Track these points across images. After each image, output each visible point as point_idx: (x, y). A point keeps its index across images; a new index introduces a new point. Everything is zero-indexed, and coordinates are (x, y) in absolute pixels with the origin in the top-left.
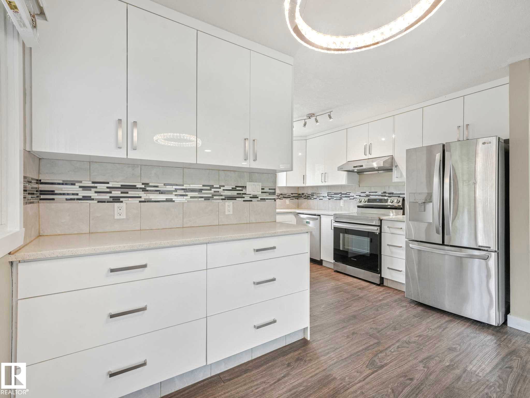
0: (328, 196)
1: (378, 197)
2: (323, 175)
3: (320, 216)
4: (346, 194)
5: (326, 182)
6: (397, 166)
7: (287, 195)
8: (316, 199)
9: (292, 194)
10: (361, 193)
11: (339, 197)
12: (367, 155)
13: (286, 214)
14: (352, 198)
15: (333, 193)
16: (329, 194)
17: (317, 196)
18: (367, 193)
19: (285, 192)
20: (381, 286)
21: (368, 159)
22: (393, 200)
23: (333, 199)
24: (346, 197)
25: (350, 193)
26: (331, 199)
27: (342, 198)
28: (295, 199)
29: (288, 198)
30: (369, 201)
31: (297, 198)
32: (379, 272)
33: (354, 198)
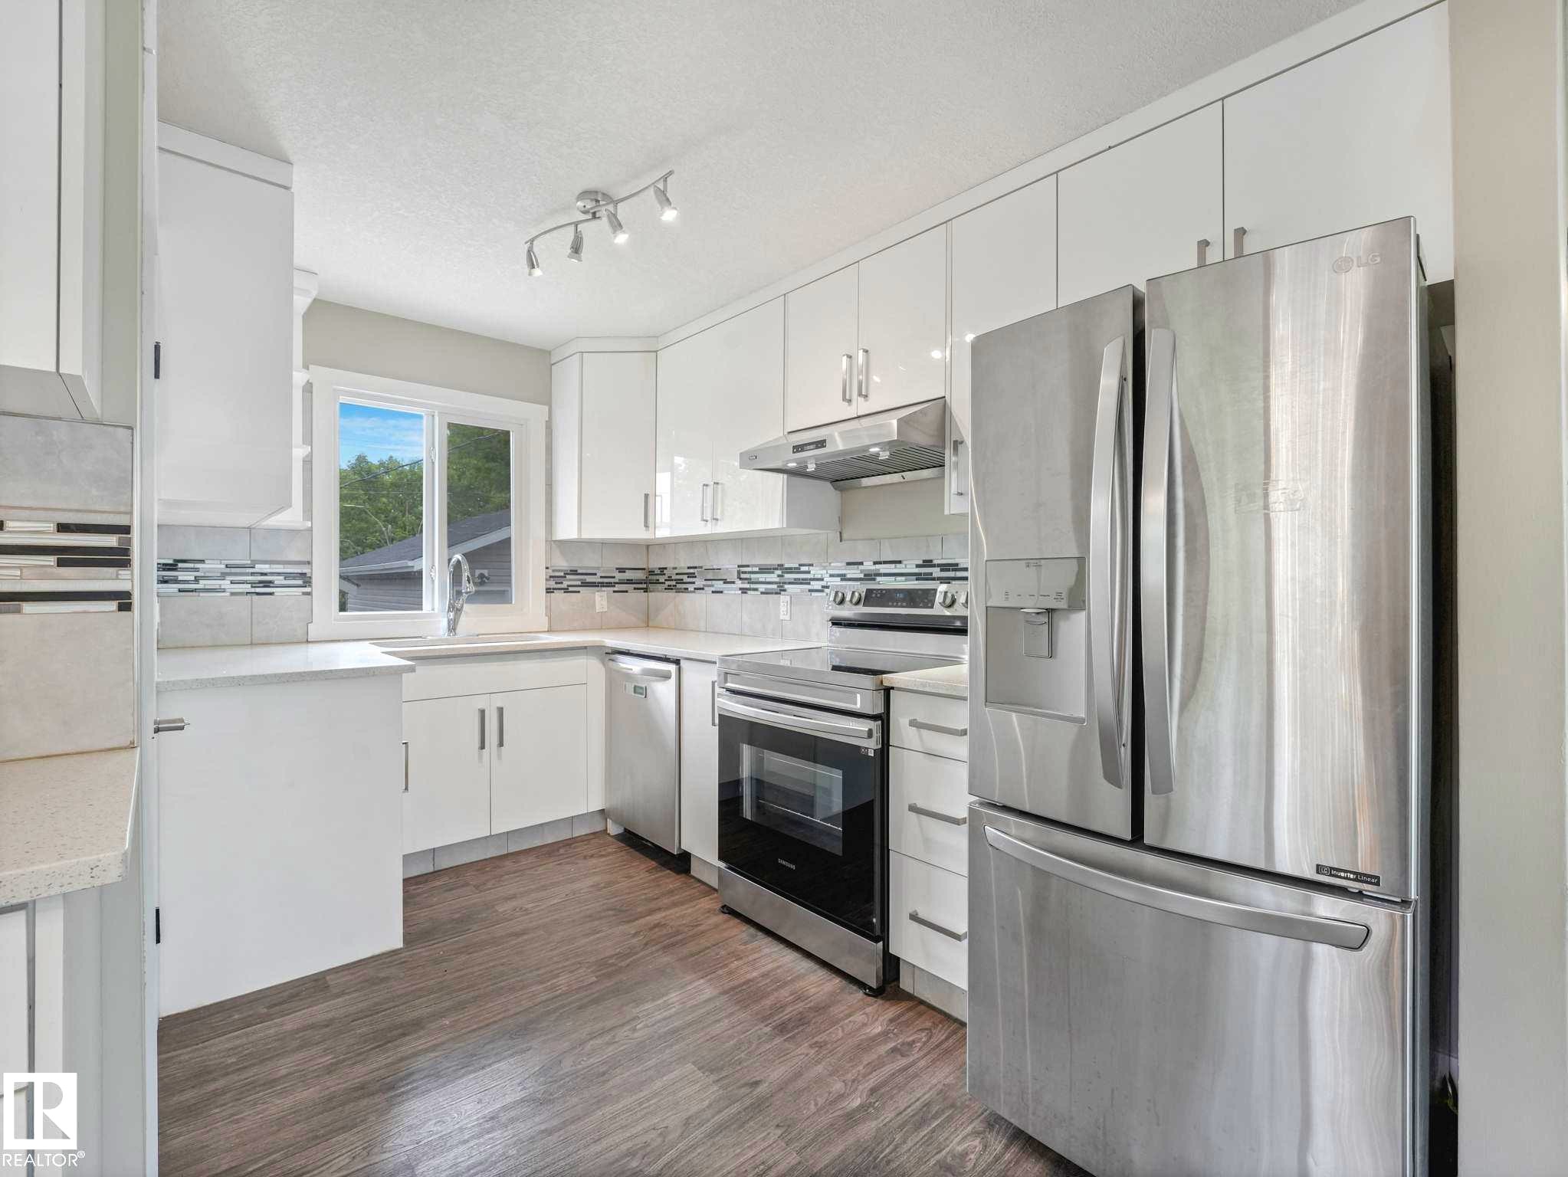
0: (740, 579)
1: (906, 580)
2: (710, 490)
3: (677, 662)
4: (797, 570)
5: (717, 520)
6: (962, 442)
7: (599, 575)
8: (703, 589)
9: (622, 570)
10: (849, 564)
11: (776, 583)
12: (854, 402)
13: (572, 655)
14: (816, 585)
15: (755, 566)
16: (743, 572)
17: (706, 580)
18: (869, 566)
19: (589, 562)
20: (887, 999)
21: (859, 417)
22: (953, 596)
23: (756, 590)
24: (796, 582)
25: (811, 568)
26: (750, 589)
27: (786, 586)
28: (635, 589)
29: (604, 589)
30: (871, 597)
31: (645, 586)
32: (878, 932)
33: (823, 587)
